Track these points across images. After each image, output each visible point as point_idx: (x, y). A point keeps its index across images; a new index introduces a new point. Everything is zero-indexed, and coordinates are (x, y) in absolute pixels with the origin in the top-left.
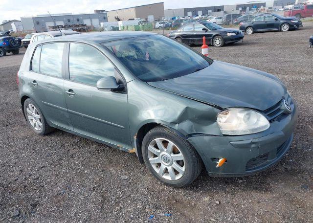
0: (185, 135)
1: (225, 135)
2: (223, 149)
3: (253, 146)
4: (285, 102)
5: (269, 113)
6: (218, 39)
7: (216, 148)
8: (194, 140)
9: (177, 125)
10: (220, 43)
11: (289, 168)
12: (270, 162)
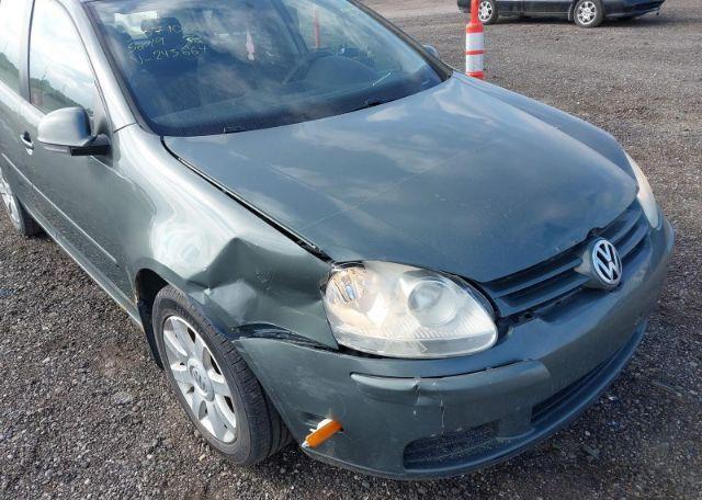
0: (231, 326)
1: (343, 349)
2: (332, 391)
3: (421, 401)
4: (597, 248)
5: (513, 290)
6: (590, 5)
7: (311, 386)
8: (256, 346)
9: (207, 291)
10: (591, 17)
11: (595, 453)
12: (507, 446)
